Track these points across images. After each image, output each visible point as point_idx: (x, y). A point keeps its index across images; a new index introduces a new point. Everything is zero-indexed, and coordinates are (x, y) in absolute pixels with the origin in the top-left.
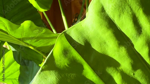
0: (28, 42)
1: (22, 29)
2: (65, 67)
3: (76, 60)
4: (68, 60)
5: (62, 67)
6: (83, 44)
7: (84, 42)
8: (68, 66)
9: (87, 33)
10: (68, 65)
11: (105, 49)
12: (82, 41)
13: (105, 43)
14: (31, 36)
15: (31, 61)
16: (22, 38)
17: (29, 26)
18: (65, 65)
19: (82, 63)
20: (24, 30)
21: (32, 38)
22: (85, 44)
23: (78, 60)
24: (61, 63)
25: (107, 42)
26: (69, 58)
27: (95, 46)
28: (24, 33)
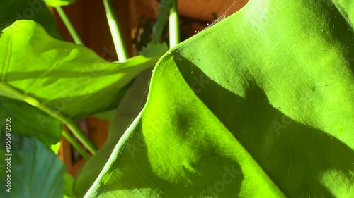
0: (23, 84)
1: (7, 48)
2: (183, 174)
3: (217, 146)
4: (193, 148)
5: (172, 173)
6: (240, 92)
7: (244, 85)
8: (191, 169)
9: (254, 55)
10: (192, 165)
11: (311, 109)
12: (236, 84)
13: (314, 89)
14: (31, 69)
15: (29, 136)
16: (4, 72)
17: (29, 38)
18: (184, 167)
19: (238, 155)
20: (13, 51)
21: (35, 75)
22: (248, 92)
23: (224, 149)
24: (168, 160)
25: (321, 85)
26: (196, 142)
27: (281, 100)
28: (11, 60)
